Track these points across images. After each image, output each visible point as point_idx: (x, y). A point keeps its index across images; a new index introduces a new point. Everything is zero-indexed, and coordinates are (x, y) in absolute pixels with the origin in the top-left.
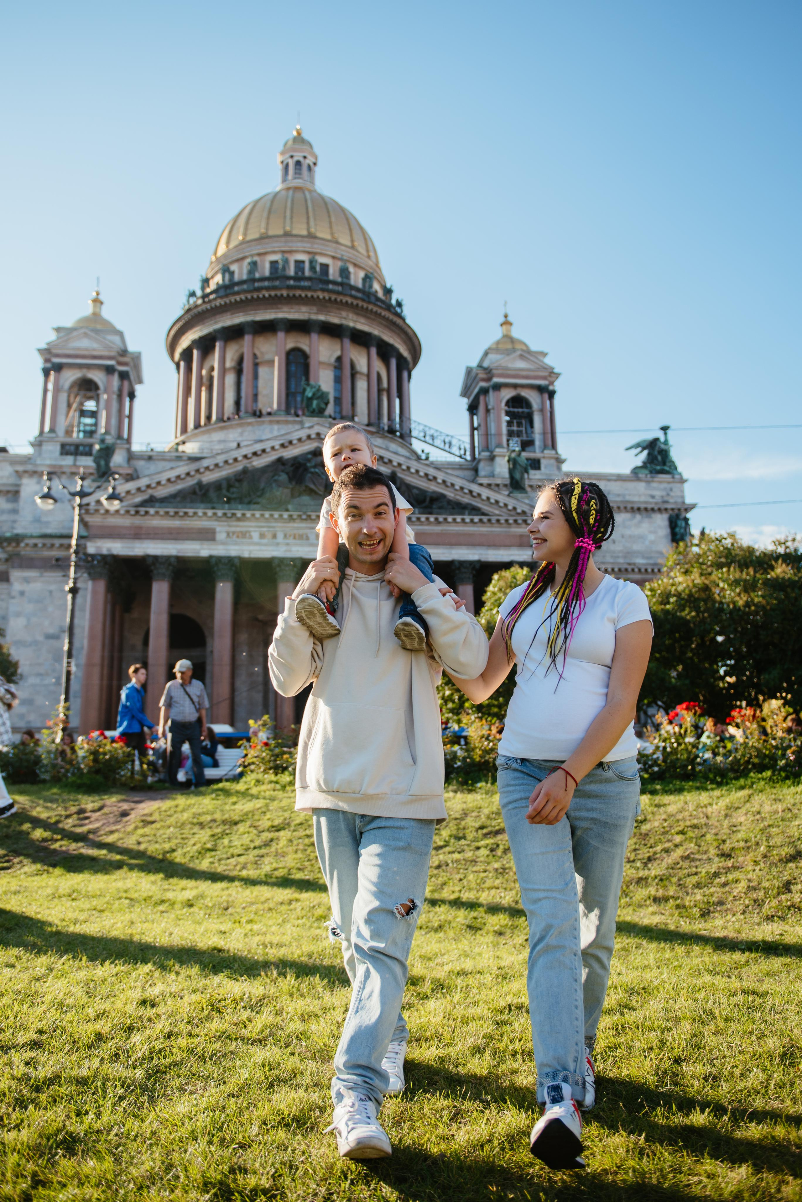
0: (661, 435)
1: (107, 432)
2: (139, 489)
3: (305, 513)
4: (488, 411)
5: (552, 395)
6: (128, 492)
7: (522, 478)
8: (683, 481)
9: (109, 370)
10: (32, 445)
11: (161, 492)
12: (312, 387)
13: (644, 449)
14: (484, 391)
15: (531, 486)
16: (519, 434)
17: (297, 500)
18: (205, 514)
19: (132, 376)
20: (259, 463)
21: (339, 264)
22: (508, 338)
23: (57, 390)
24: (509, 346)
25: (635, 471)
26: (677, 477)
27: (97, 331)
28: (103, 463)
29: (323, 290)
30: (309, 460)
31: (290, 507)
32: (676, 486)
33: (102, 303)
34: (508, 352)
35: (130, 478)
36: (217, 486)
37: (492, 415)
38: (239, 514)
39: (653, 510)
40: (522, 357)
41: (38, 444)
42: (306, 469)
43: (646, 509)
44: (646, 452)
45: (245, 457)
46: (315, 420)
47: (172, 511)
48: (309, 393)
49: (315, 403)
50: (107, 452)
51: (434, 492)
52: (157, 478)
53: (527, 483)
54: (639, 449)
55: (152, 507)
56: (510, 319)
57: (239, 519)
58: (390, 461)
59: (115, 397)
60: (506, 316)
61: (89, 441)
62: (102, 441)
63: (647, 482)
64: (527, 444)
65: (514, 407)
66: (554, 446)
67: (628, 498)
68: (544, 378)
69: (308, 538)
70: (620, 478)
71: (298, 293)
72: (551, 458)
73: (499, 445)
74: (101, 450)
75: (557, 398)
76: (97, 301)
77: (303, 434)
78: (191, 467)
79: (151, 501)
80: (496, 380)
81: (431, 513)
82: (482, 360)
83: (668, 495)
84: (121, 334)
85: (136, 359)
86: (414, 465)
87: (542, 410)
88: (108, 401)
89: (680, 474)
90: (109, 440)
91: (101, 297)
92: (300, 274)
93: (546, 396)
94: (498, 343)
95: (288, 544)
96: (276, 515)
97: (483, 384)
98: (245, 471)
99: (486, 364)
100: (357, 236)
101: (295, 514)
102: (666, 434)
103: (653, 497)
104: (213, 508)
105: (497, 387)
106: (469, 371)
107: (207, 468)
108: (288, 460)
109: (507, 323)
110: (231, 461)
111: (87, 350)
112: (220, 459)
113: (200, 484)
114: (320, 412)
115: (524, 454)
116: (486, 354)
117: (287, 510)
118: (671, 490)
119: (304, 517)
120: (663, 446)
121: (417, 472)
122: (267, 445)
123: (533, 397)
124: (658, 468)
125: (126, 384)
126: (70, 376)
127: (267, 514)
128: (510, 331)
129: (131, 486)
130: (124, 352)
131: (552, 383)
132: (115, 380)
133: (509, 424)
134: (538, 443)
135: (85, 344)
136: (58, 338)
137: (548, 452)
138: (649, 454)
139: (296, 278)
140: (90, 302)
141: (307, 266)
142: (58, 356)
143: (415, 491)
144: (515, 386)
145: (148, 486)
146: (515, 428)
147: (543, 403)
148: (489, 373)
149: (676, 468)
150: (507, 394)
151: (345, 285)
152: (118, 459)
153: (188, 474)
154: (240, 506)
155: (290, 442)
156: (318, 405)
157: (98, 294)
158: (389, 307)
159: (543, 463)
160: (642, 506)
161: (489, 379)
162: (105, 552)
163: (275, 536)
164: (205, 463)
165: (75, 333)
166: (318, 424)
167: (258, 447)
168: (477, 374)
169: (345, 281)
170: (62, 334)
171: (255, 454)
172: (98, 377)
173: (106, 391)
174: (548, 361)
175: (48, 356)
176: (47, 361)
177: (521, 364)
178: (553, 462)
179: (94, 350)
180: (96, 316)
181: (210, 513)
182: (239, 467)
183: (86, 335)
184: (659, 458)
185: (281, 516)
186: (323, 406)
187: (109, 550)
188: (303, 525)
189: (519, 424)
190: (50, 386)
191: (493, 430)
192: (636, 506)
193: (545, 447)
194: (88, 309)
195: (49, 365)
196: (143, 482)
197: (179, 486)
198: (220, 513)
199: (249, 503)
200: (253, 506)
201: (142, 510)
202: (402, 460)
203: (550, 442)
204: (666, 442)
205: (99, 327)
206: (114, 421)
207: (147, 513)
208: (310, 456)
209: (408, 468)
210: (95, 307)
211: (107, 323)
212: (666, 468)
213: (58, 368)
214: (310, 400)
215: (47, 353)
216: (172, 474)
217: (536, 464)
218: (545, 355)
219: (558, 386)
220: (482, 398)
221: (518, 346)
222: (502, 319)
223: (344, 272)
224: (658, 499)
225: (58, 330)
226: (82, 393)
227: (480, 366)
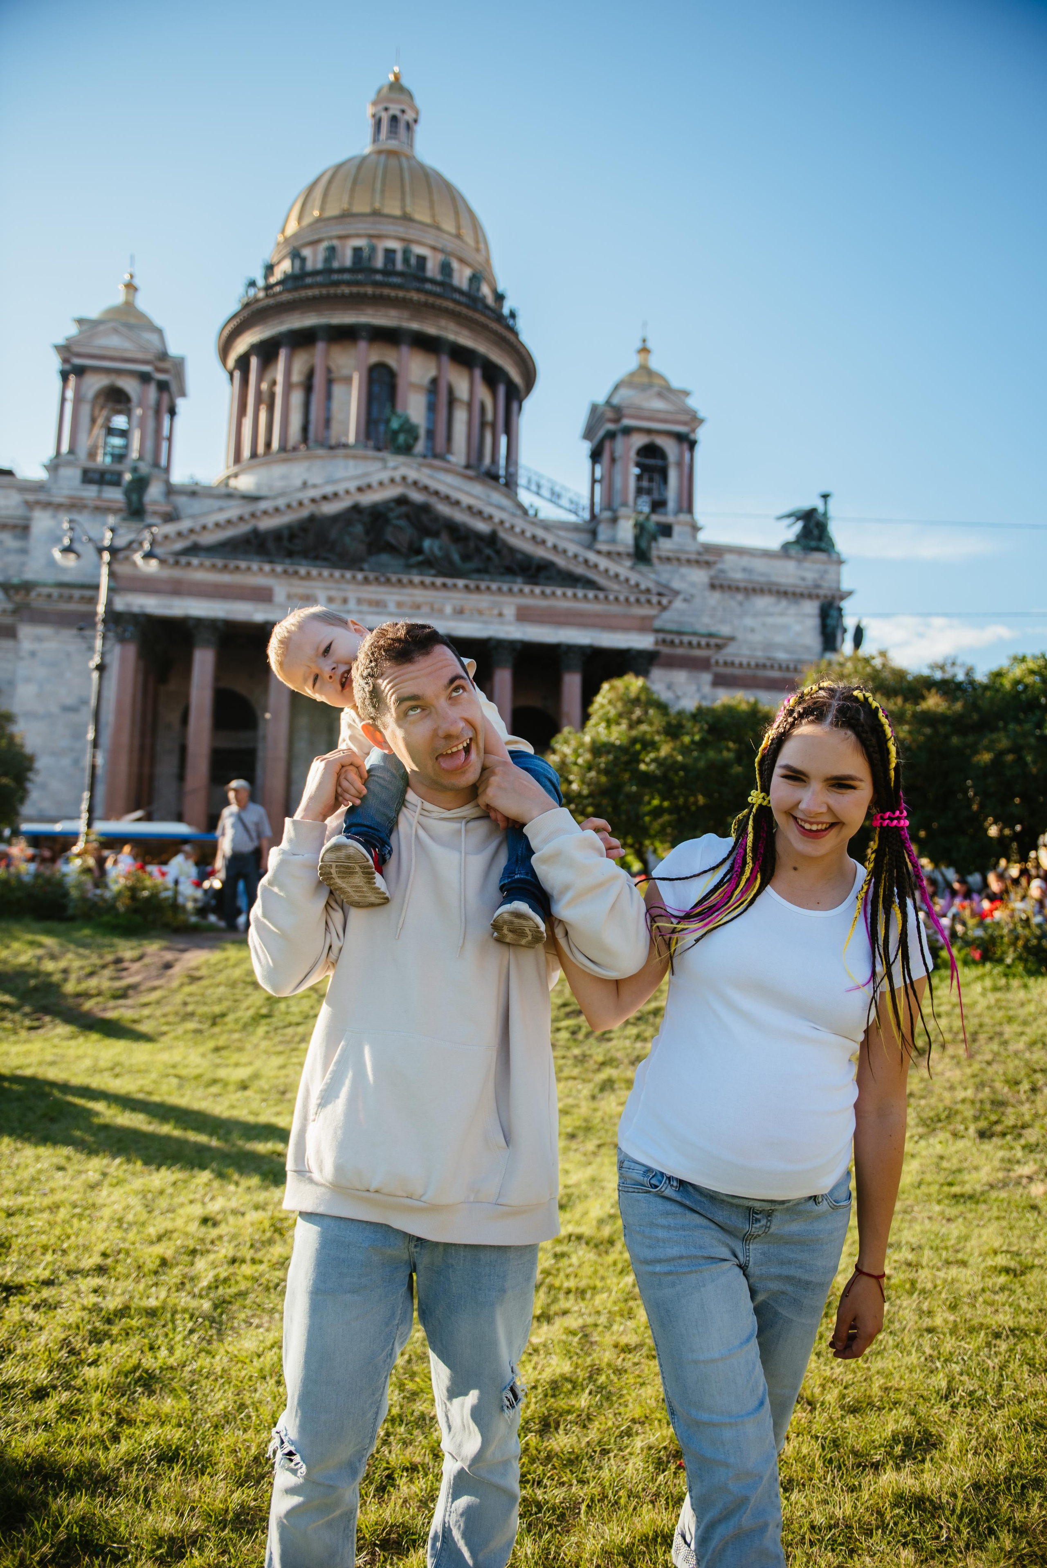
0: (819, 505)
1: (141, 458)
2: (180, 534)
3: (383, 575)
4: (613, 460)
5: (692, 444)
6: (166, 537)
7: (649, 548)
8: (840, 562)
9: (145, 378)
10: (47, 467)
11: (207, 539)
12: (399, 417)
13: (798, 519)
14: (611, 436)
15: (660, 558)
16: (649, 492)
17: (373, 559)
18: (261, 570)
19: (174, 387)
20: (329, 509)
21: (440, 257)
22: (645, 370)
23: (78, 400)
24: (645, 380)
25: (786, 546)
26: (834, 557)
27: (130, 327)
28: (134, 497)
29: (419, 290)
30: (391, 510)
31: (366, 566)
32: (832, 568)
33: (136, 289)
34: (644, 388)
35: (170, 517)
36: (277, 535)
37: (619, 467)
38: (303, 571)
39: (802, 595)
40: (660, 395)
41: (54, 467)
42: (387, 521)
43: (794, 594)
44: (799, 525)
45: (313, 500)
46: (401, 459)
47: (220, 563)
48: (395, 424)
49: (401, 438)
50: (140, 484)
51: (542, 559)
52: (202, 521)
53: (654, 553)
54: (792, 519)
55: (196, 556)
56: (650, 345)
57: (302, 578)
58: (490, 517)
59: (151, 413)
60: (644, 341)
61: (118, 467)
62: (135, 470)
63: (799, 561)
64: (658, 505)
65: (646, 457)
66: (690, 510)
67: (775, 579)
68: (685, 423)
69: (385, 606)
70: (766, 554)
71: (386, 291)
72: (685, 524)
73: (625, 504)
74: (132, 482)
75: (699, 451)
76: (130, 287)
77: (385, 476)
78: (245, 509)
79: (194, 549)
80: (627, 422)
81: (536, 584)
82: (611, 396)
83: (822, 578)
84: (159, 332)
85: (178, 366)
86: (520, 524)
87: (679, 464)
88: (142, 419)
89: (838, 554)
90: (144, 468)
91: (137, 282)
92: (389, 267)
93: (686, 446)
94: (632, 375)
95: (360, 612)
96: (348, 575)
97: (610, 426)
98: (312, 518)
99: (616, 401)
100: (465, 222)
101: (371, 576)
102: (826, 503)
103: (803, 579)
104: (271, 562)
105: (627, 431)
106: (594, 408)
107: (265, 513)
108: (366, 508)
109: (644, 350)
110: (294, 504)
111: (115, 349)
112: (281, 503)
113: (255, 532)
114: (406, 450)
115: (655, 518)
116: (617, 388)
117: (361, 570)
118: (826, 572)
119: (382, 579)
120: (821, 519)
121: (523, 532)
122: (340, 488)
123: (670, 447)
124: (813, 544)
125: (165, 397)
126: (95, 383)
127: (337, 573)
128: (646, 360)
129: (170, 529)
130: (163, 356)
131: (693, 430)
132: (152, 392)
133: (639, 478)
134: (671, 505)
135: (114, 342)
136: (81, 332)
137: (683, 517)
138: (805, 528)
139: (385, 272)
140: (121, 287)
141: (399, 257)
142: (79, 355)
143: (519, 556)
144: (649, 431)
145: (192, 531)
146: (645, 484)
147: (681, 456)
148: (618, 412)
149: (833, 546)
150: (639, 441)
151: (446, 285)
152: (154, 492)
153: (241, 519)
154: (304, 562)
155: (369, 486)
156: (405, 440)
157: (132, 276)
158: (499, 318)
159: (676, 530)
160: (790, 589)
161: (617, 420)
162: (136, 609)
163: (345, 601)
164: (263, 505)
165: (101, 328)
166: (404, 464)
167: (329, 490)
168: (603, 414)
169: (447, 280)
170: (85, 327)
171: (325, 498)
172: (130, 385)
173: (140, 405)
174: (692, 402)
175: (67, 355)
176: (65, 361)
177: (658, 404)
178: (688, 529)
179: (126, 350)
180: (129, 307)
181: (267, 567)
182: (304, 513)
183: (116, 331)
184: (816, 532)
185: (354, 577)
186: (411, 441)
187: (141, 606)
188: (382, 589)
189: (651, 480)
190: (70, 394)
191: (618, 484)
192: (782, 589)
193: (679, 510)
194: (119, 297)
195: (67, 367)
196: (184, 525)
197: (229, 533)
198: (279, 568)
199: (316, 558)
200: (319, 563)
201: (183, 560)
202: (504, 516)
203: (685, 505)
204: (825, 514)
205: (132, 321)
206: (149, 444)
207: (189, 564)
208: (392, 505)
209: (512, 527)
210: (127, 293)
211: (141, 316)
212: (823, 545)
213: (80, 371)
214: (395, 433)
215: (66, 351)
216: (221, 517)
217: (666, 531)
218: (687, 394)
219: (702, 435)
220: (607, 445)
221: (656, 381)
222: (638, 345)
223: (446, 269)
224: (810, 583)
225: (80, 321)
226: (110, 405)
227: (608, 403)
